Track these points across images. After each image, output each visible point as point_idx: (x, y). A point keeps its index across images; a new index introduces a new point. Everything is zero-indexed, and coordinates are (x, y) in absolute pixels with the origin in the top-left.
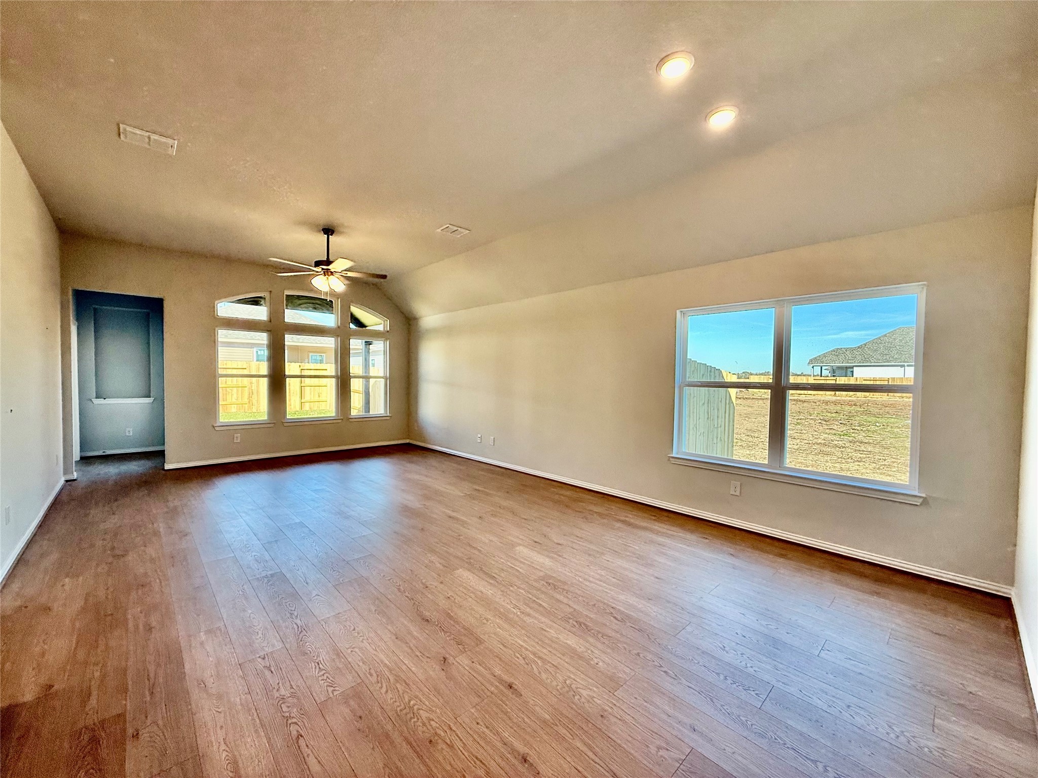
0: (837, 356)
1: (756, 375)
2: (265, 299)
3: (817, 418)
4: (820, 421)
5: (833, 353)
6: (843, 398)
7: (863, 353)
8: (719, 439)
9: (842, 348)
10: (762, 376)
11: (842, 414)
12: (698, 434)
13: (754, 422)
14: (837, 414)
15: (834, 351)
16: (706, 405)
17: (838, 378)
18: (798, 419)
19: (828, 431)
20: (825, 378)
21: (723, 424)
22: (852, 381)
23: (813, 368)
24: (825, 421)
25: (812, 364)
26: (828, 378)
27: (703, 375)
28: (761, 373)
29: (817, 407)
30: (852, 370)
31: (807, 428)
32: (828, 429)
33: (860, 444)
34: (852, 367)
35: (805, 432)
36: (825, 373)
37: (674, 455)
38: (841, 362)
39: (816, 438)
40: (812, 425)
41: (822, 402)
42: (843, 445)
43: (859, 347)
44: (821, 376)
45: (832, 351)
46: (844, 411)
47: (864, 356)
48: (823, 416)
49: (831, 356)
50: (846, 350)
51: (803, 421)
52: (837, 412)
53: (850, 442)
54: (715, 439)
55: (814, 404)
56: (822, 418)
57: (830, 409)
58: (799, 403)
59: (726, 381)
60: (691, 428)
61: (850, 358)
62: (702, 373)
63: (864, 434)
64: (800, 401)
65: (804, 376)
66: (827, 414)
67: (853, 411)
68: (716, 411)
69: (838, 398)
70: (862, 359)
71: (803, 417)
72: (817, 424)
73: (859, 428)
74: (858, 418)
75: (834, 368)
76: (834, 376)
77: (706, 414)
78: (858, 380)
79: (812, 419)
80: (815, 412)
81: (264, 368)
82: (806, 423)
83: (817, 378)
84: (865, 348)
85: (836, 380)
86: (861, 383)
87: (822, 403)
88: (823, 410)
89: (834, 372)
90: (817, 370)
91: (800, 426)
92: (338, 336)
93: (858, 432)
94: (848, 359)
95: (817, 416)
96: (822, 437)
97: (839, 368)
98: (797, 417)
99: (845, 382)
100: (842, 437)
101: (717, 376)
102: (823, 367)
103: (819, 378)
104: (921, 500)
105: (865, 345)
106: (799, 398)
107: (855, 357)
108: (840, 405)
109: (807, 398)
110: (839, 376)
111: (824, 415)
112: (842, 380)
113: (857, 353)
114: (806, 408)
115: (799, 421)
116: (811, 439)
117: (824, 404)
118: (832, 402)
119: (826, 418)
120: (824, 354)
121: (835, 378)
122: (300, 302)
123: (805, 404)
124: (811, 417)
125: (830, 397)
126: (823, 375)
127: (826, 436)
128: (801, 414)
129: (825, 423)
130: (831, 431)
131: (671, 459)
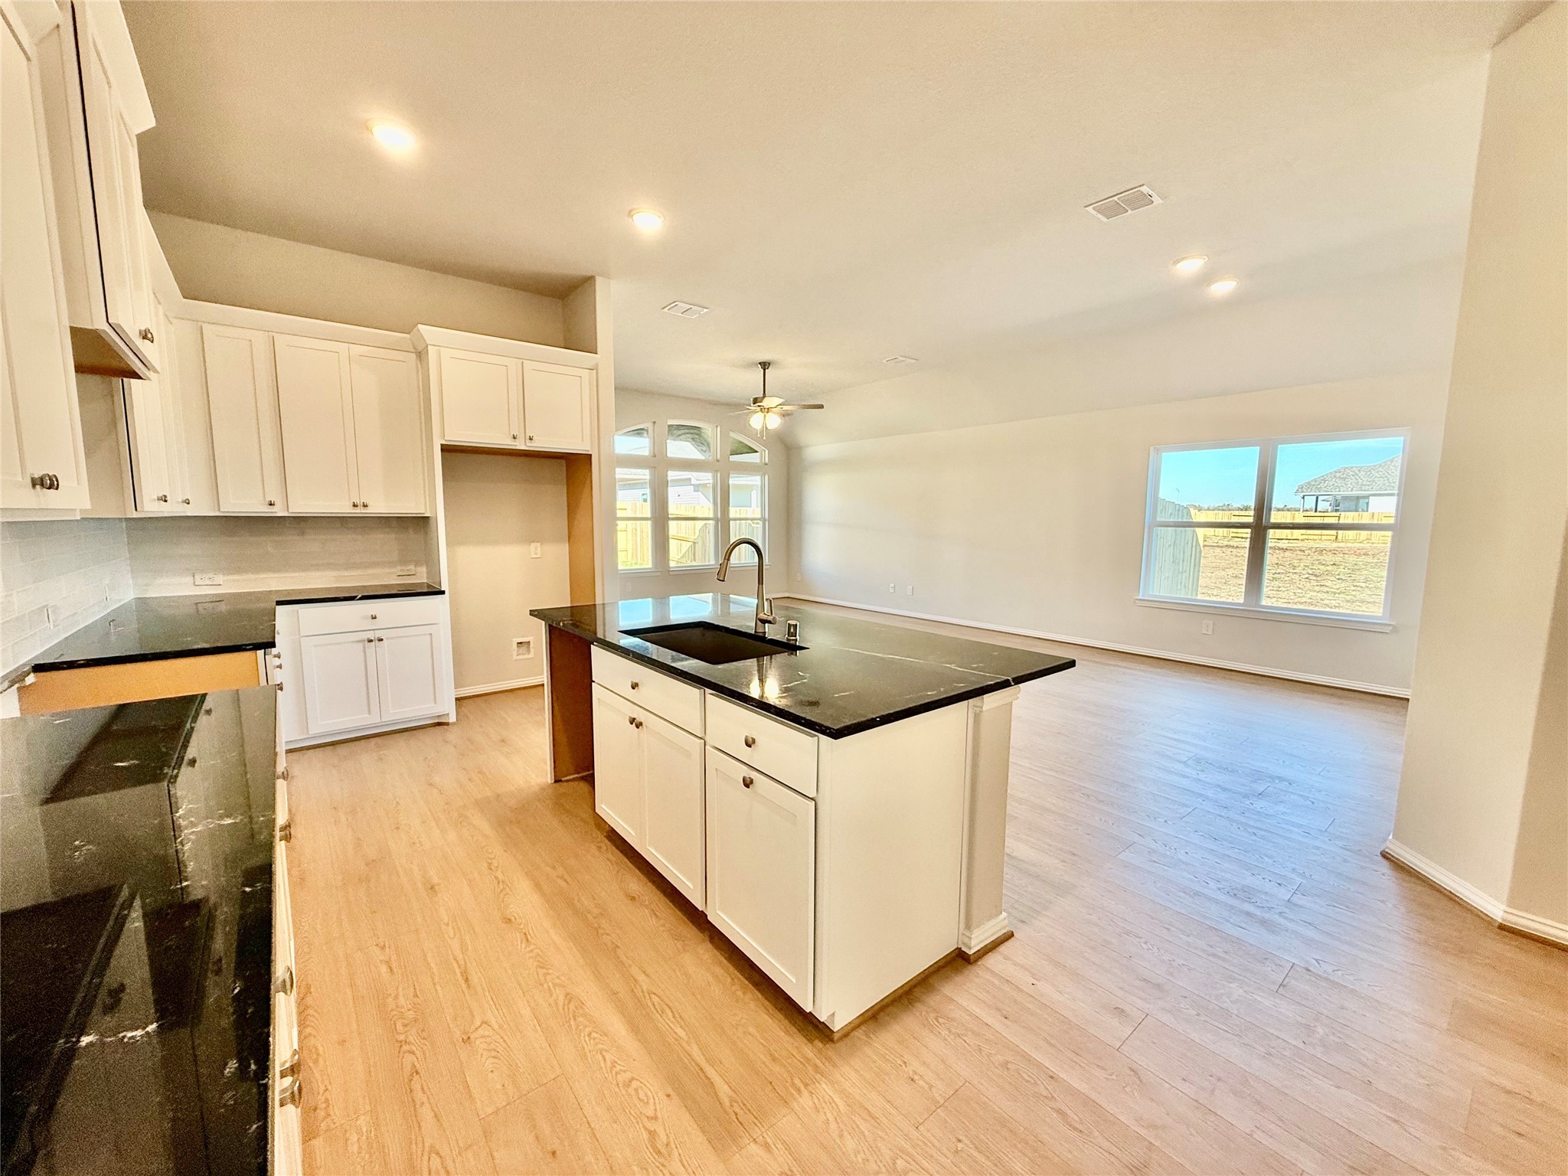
0: (1344, 479)
1: (1209, 509)
2: (647, 431)
3: (1304, 572)
4: (1307, 576)
5: (1338, 475)
6: (1349, 545)
7: (1386, 474)
8: (1183, 585)
9: (1352, 468)
10: (1221, 512)
11: (1343, 567)
12: (1163, 577)
13: (1210, 578)
14: (1334, 566)
15: (1340, 472)
16: (1172, 547)
17: (1343, 513)
18: (1275, 573)
19: (1317, 588)
20: (1323, 514)
21: (1188, 569)
22: (1365, 519)
23: (1303, 498)
24: (1316, 576)
25: (1303, 492)
26: (1326, 514)
27: (1171, 514)
28: (1216, 506)
29: (1305, 557)
30: (1367, 501)
31: (1288, 585)
32: (1318, 585)
33: (1360, 604)
34: (1368, 497)
35: (1284, 589)
36: (1322, 506)
37: (1140, 597)
38: (1350, 489)
39: (1299, 597)
40: (1294, 581)
41: (1314, 550)
42: (1337, 605)
43: (1381, 465)
44: (1316, 511)
45: (1336, 472)
46: (1346, 563)
47: (1388, 480)
48: (1312, 569)
49: (1334, 480)
50: (1359, 471)
51: (1282, 576)
52: (1334, 564)
53: (1348, 601)
54: (1179, 585)
55: (1302, 553)
56: (1311, 572)
57: (1324, 560)
58: (1277, 551)
59: (1194, 520)
60: (1156, 570)
61: (1364, 483)
62: (1170, 512)
63: (1369, 593)
64: (1279, 549)
65: (1288, 510)
66: (1320, 567)
67: (1361, 563)
68: (1182, 554)
69: (1341, 545)
70: (1384, 484)
71: (1282, 571)
72: (1303, 580)
73: (1363, 585)
74: (1366, 572)
75: (1339, 498)
76: (1337, 511)
77: (1172, 557)
78: (1376, 517)
79: (1295, 573)
80: (1302, 564)
81: (646, 511)
82: (1287, 579)
83: (1308, 514)
84: (1391, 467)
85: (1339, 517)
86: (1379, 522)
87: (1314, 552)
88: (1314, 562)
89: (1336, 507)
90: (1310, 502)
91: (1277, 583)
92: (717, 471)
93: (1361, 589)
94: (1362, 485)
95: (1304, 569)
96: (1308, 596)
97: (1345, 498)
98: (1274, 571)
99: (1353, 520)
100: (1337, 595)
101: (1185, 515)
102: (1320, 497)
103: (1313, 513)
104: (1391, 628)
105: (1392, 462)
106: (1278, 545)
107: (1374, 481)
108: (1342, 555)
109: (1290, 545)
110: (1344, 511)
111: (1314, 567)
112: (1347, 518)
113: (1376, 474)
114: (1288, 559)
115: (1276, 576)
116: (1292, 597)
117: (1316, 553)
118: (1330, 551)
119: (1317, 572)
120: (1323, 476)
121: (1337, 514)
122: (680, 432)
123: (1287, 554)
124: (1295, 571)
125: (1328, 543)
126: (1319, 509)
127: (1315, 594)
128: (1280, 567)
129: (1314, 578)
130: (1322, 588)
131: (1137, 602)
